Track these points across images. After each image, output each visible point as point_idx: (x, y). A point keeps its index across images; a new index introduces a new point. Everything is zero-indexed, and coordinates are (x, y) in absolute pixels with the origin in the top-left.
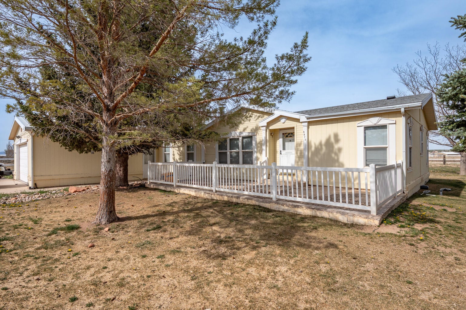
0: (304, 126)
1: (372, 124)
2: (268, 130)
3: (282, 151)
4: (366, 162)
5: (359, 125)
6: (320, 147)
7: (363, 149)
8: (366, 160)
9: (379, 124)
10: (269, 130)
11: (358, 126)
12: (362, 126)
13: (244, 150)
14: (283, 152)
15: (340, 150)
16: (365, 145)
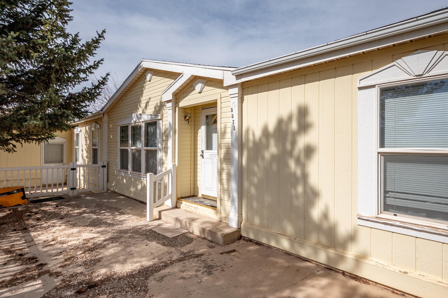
0: (232, 96)
1: (407, 77)
2: (177, 108)
3: (205, 151)
4: (385, 197)
5: (364, 83)
6: (264, 140)
7: (374, 157)
8: (386, 192)
9: (432, 73)
10: (179, 108)
11: (360, 88)
12: (374, 86)
13: (149, 148)
14: (207, 153)
15: (309, 151)
16: (382, 144)
